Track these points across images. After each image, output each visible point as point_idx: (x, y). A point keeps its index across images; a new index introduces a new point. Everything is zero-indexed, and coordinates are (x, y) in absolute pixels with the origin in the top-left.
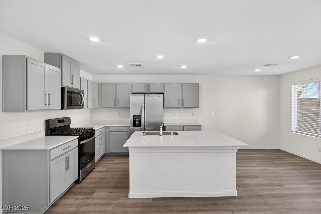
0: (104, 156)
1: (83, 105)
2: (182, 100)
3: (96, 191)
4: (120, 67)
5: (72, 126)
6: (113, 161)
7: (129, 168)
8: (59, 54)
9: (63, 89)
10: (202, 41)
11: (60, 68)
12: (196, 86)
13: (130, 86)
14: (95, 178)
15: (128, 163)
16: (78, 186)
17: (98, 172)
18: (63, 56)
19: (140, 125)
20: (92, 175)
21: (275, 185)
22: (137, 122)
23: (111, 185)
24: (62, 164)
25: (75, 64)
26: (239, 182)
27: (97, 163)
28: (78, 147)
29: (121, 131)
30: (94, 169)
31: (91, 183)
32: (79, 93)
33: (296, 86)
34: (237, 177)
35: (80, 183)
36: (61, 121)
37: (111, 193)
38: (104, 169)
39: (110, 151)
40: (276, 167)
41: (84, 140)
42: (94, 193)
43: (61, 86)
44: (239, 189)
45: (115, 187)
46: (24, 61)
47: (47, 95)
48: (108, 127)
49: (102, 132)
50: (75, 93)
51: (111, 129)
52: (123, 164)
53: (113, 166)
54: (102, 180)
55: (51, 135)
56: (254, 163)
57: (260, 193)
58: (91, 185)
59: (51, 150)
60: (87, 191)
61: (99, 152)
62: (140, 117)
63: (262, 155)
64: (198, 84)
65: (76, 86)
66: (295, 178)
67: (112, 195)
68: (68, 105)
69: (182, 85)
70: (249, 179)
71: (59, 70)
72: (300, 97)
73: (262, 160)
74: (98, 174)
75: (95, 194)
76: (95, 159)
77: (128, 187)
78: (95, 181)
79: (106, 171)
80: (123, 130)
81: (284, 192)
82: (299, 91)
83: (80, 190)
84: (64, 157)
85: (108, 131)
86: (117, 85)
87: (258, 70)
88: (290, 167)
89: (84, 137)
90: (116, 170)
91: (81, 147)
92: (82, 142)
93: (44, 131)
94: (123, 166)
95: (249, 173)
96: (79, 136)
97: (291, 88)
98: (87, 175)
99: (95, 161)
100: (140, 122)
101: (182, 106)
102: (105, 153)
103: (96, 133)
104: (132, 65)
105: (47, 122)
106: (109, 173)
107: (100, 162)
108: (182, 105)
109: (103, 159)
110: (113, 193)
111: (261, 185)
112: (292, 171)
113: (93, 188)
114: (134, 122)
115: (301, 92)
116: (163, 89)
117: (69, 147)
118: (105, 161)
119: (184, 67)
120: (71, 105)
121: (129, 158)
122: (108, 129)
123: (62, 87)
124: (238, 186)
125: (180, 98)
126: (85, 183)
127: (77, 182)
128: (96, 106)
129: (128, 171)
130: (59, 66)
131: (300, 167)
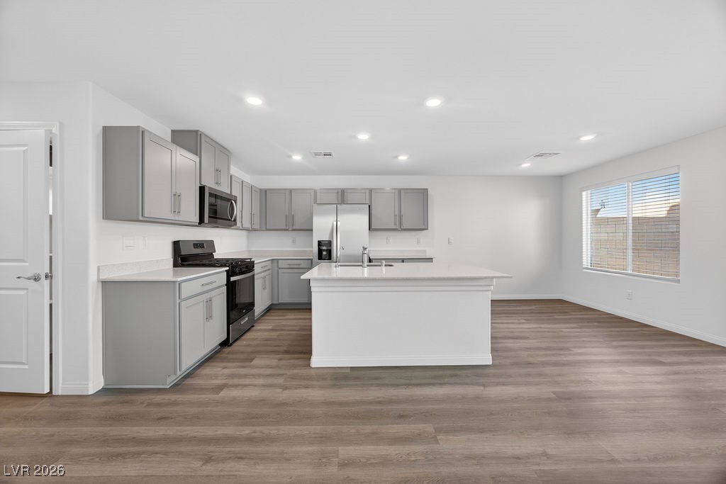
0: (269, 309)
1: (235, 220)
2: (401, 216)
3: (256, 357)
4: (297, 158)
5: (217, 255)
6: (284, 316)
7: (311, 326)
8: (197, 132)
9: (202, 189)
10: (433, 103)
11: (197, 155)
12: (424, 193)
13: (313, 194)
14: (256, 339)
15: (311, 319)
16: (227, 350)
17: (260, 330)
18: (203, 136)
19: (329, 257)
20: (249, 335)
21: (555, 349)
22: (325, 252)
23: (282, 349)
24: (201, 309)
25: (223, 152)
26: (496, 346)
27: (258, 319)
28: (226, 285)
29: (297, 267)
30: (253, 326)
31: (248, 346)
32: (229, 200)
33: (589, 192)
34: (492, 338)
35: (231, 345)
36: (198, 245)
37: (281, 359)
38: (270, 327)
39: (280, 301)
40: (556, 324)
41: (237, 275)
42: (253, 359)
43: (198, 185)
44: (496, 354)
45: (287, 352)
46: (138, 134)
47: (177, 197)
48: (275, 261)
49: (267, 268)
50: (222, 198)
51: (281, 264)
52: (300, 321)
53: (284, 323)
54: (266, 342)
55: (183, 265)
56: (520, 318)
57: (530, 360)
58: (250, 349)
59: (183, 284)
60: (242, 356)
61: (261, 301)
62: (330, 243)
63: (533, 307)
64: (427, 189)
65: (224, 188)
66: (589, 339)
67: (283, 362)
68: (210, 217)
69: (400, 191)
70: (512, 341)
71: (196, 159)
72: (598, 216)
73: (532, 315)
74: (259, 334)
75: (254, 361)
76: (256, 311)
77: (310, 352)
78: (256, 342)
79: (272, 330)
80: (301, 266)
81: (570, 358)
82: (594, 208)
83: (231, 356)
84: (204, 297)
85: (276, 269)
86: (291, 191)
87: (526, 165)
88: (581, 324)
89: (237, 270)
90: (290, 328)
91: (231, 288)
92: (233, 279)
93: (172, 260)
94: (301, 323)
95: (512, 332)
96: (228, 268)
97: (581, 196)
98: (242, 335)
99: (256, 314)
100: (329, 252)
101: (400, 227)
102: (272, 304)
103: (257, 269)
104: (317, 154)
105: (176, 245)
106: (277, 333)
107: (263, 318)
108: (401, 225)
109: (268, 314)
110: (285, 359)
111: (531, 349)
112: (584, 330)
113: (252, 352)
114: (320, 251)
115: (598, 210)
116: (368, 197)
117: (212, 283)
118: (272, 316)
119: (403, 158)
120: (216, 218)
121: (311, 312)
122: (275, 265)
123: (200, 187)
124: (493, 350)
125: (397, 213)
126: (238, 346)
127: (225, 344)
128: (257, 226)
129: (311, 330)
130: (196, 151)
131: (596, 324)
